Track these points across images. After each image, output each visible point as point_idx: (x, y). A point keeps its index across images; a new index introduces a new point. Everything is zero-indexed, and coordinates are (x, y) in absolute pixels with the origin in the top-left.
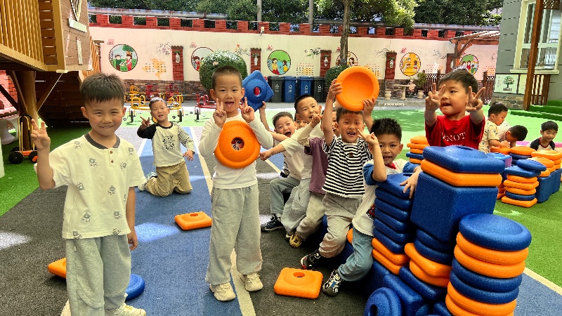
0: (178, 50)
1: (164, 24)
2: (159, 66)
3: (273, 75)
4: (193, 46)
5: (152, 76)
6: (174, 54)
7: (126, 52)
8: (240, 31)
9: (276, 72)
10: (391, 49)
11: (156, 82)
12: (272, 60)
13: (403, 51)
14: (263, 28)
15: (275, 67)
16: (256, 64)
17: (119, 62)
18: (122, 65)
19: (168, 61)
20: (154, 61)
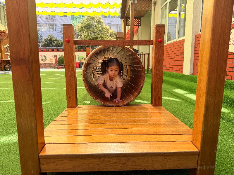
0: (56, 56)
1: (53, 51)
2: (52, 60)
4: (59, 55)
5: (50, 62)
6: (55, 57)
7: (44, 57)
9: (80, 61)
11: (51, 64)
12: (79, 58)
14: (76, 51)
15: (80, 60)
17: (43, 59)
18: (44, 60)
19: (54, 59)
20: (51, 59)
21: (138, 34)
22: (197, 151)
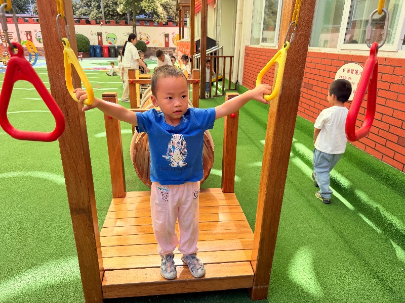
3: (109, 45)
8: (92, 25)
9: (111, 43)
10: (167, 33)
13: (173, 33)
14: (102, 23)
15: (110, 41)
16: (100, 40)
21: (215, 6)
22: (253, 274)
